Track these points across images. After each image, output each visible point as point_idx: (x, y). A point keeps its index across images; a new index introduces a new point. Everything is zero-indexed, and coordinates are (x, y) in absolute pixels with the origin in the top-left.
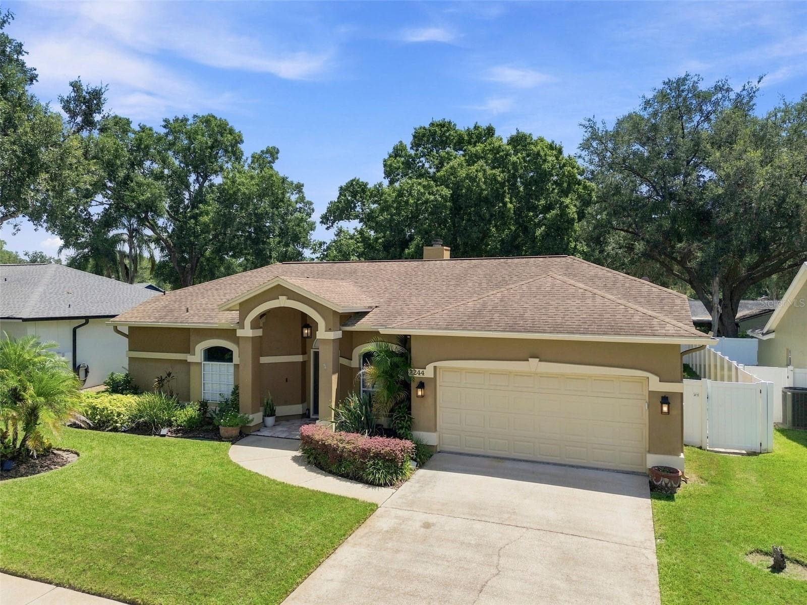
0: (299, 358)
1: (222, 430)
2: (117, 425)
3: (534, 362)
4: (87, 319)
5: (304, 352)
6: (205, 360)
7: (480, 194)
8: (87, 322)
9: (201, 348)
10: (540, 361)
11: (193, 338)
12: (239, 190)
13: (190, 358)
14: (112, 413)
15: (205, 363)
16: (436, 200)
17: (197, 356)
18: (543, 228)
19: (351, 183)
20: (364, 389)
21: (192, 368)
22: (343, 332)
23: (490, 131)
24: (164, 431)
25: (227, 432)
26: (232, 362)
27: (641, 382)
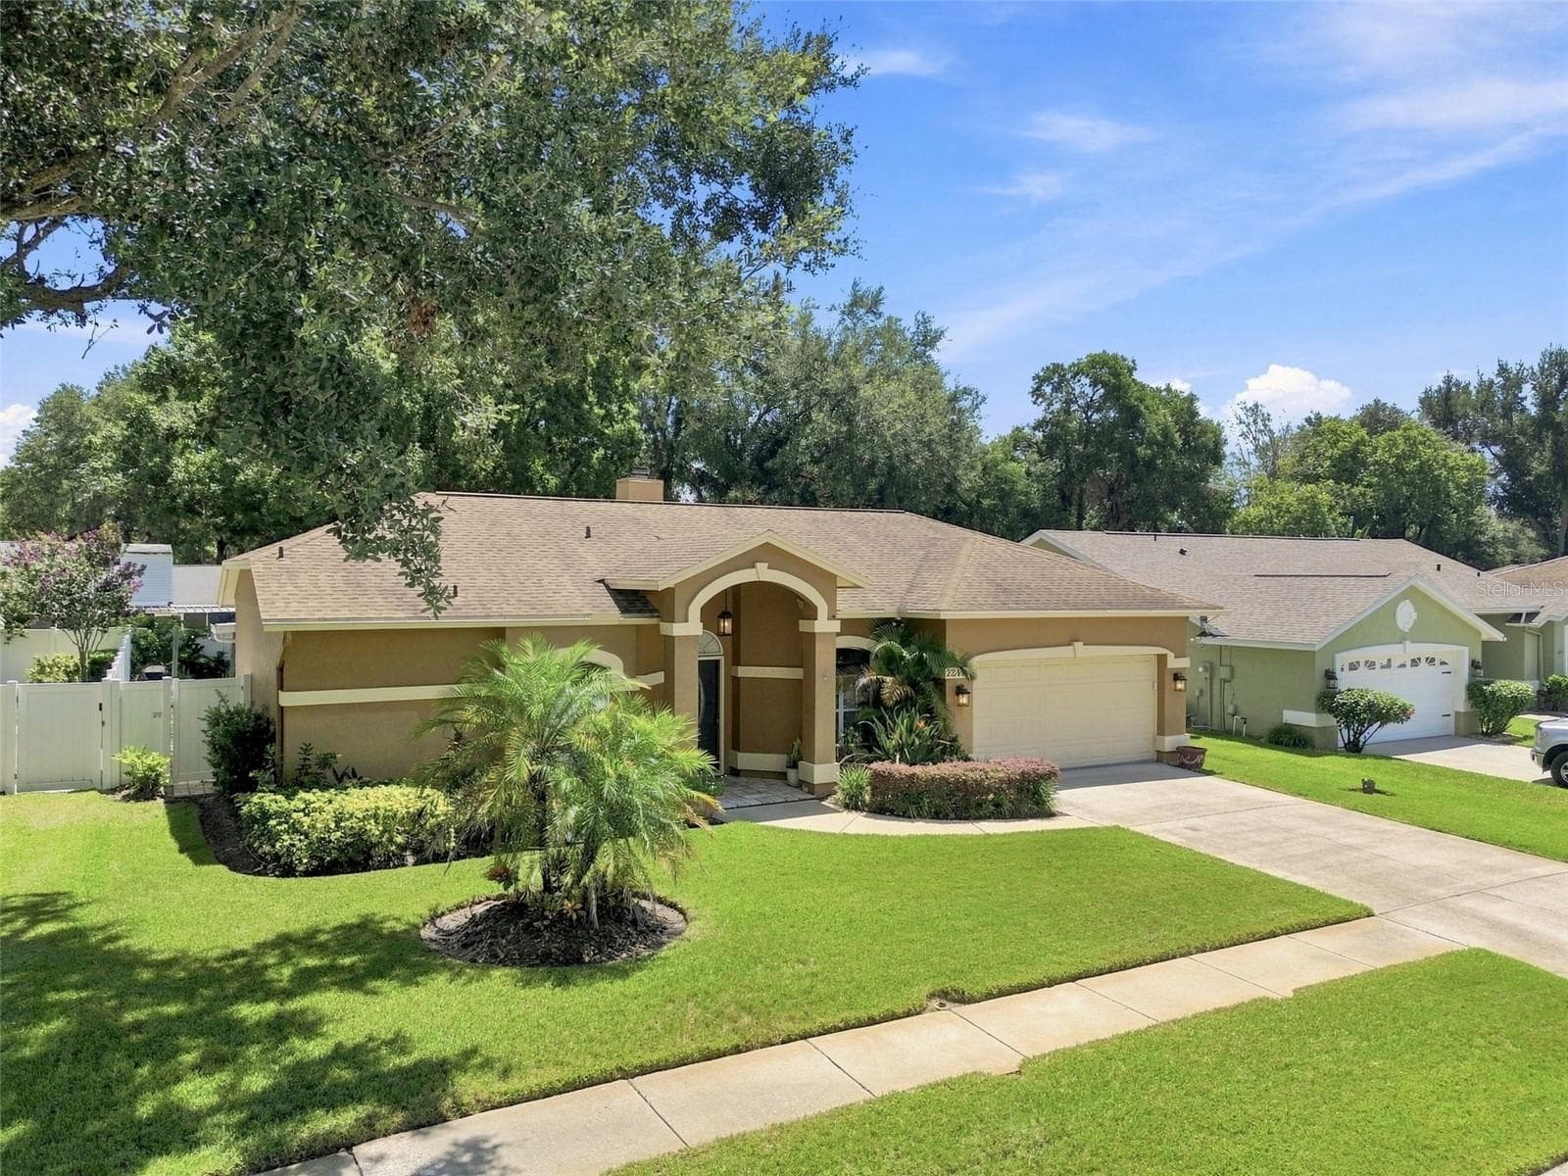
3: (1078, 646)
10: (1083, 644)
27: (1150, 662)
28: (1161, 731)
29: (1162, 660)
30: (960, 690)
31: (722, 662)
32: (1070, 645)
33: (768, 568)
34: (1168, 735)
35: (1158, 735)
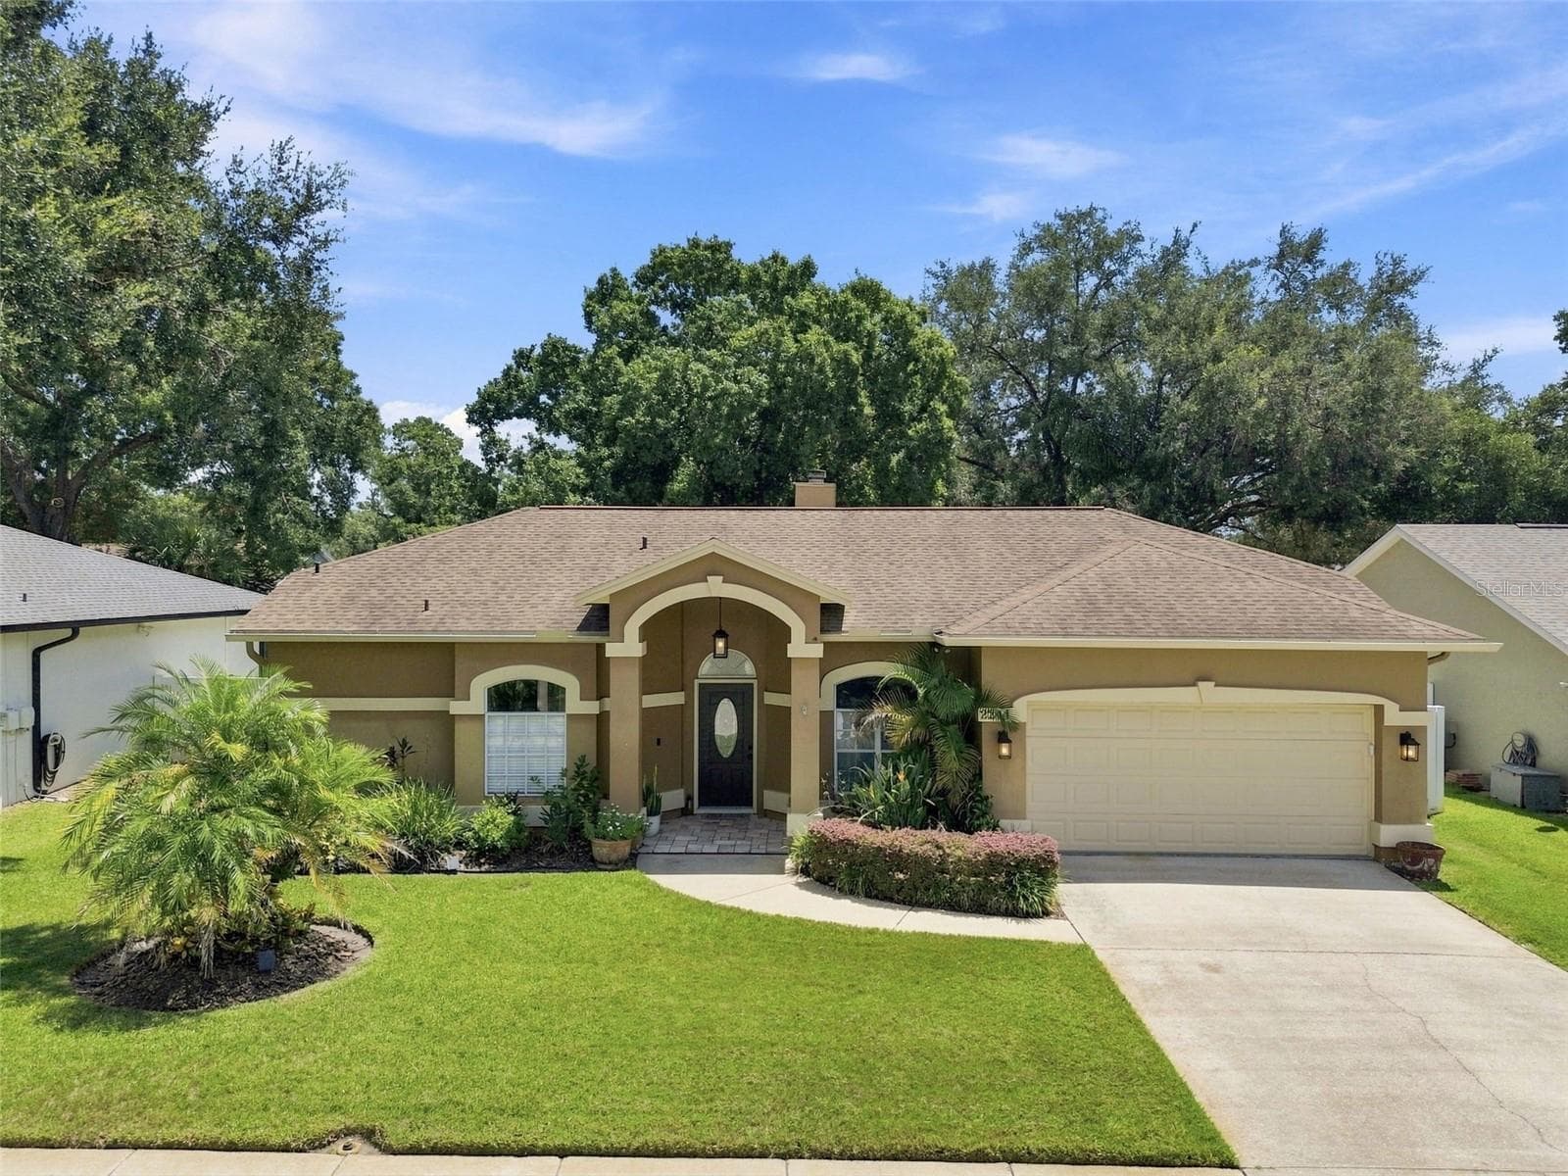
0: (676, 698)
1: (601, 849)
3: (1206, 687)
4: (75, 627)
5: (684, 685)
6: (491, 709)
7: (824, 386)
8: (75, 634)
9: (482, 684)
10: (1216, 685)
11: (463, 666)
13: (456, 707)
15: (491, 714)
16: (742, 393)
17: (475, 701)
18: (901, 454)
20: (841, 751)
21: (460, 727)
22: (827, 645)
23: (808, 269)
24: (452, 861)
25: (615, 850)
26: (564, 711)
27: (1361, 714)
28: (1379, 817)
29: (1379, 710)
30: (1002, 738)
31: (755, 686)
32: (1194, 685)
33: (724, 582)
34: (1390, 822)
35: (1376, 820)
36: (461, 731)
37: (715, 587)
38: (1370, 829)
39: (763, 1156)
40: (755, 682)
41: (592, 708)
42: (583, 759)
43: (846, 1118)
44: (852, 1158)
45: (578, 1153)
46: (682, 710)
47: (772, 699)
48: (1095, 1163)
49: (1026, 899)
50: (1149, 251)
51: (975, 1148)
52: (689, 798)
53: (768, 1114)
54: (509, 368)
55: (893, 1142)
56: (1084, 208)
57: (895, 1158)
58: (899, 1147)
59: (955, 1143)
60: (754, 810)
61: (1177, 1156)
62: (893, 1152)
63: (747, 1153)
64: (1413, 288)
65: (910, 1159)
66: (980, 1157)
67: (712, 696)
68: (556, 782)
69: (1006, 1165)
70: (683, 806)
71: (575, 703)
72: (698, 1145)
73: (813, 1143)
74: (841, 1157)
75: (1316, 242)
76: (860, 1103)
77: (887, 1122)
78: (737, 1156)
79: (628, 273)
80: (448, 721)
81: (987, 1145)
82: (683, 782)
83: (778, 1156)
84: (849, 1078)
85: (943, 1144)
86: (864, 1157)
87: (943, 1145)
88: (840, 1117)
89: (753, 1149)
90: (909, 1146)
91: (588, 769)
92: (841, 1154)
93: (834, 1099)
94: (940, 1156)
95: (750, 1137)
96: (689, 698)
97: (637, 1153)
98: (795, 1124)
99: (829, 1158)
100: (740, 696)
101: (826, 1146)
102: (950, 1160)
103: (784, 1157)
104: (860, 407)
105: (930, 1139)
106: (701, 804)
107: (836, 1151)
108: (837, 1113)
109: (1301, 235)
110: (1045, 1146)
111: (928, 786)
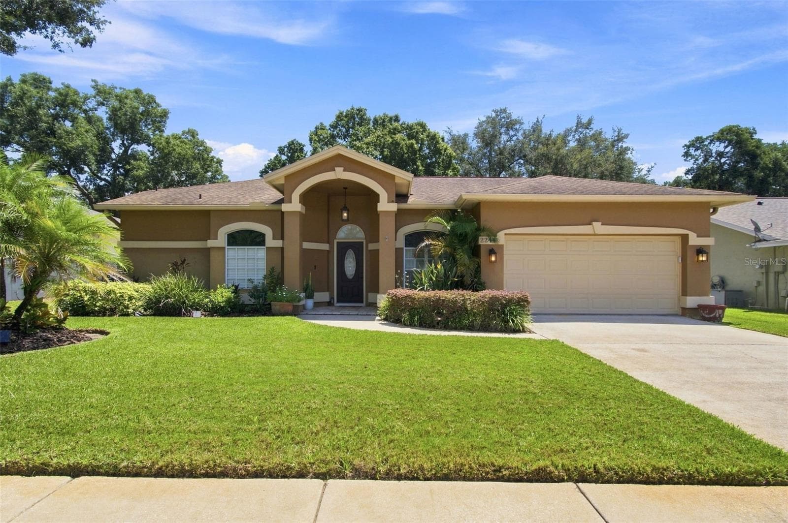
0: (325, 247)
2: (129, 310)
3: (597, 224)
5: (329, 241)
6: (229, 244)
7: (403, 156)
9: (223, 232)
10: (602, 225)
11: (214, 221)
12: (174, 150)
13: (211, 243)
14: (122, 296)
15: (229, 247)
17: (221, 240)
19: (292, 143)
20: (407, 269)
21: (212, 253)
24: (198, 314)
25: (281, 307)
26: (264, 245)
27: (675, 241)
28: (685, 292)
29: (685, 238)
30: (492, 252)
31: (365, 243)
32: (590, 224)
33: (344, 171)
34: (691, 295)
35: (682, 295)
36: (214, 256)
37: (340, 174)
38: (679, 300)
39: (301, 475)
40: (364, 241)
41: (278, 243)
42: (273, 268)
43: (396, 437)
44: (399, 478)
45: (93, 471)
46: (329, 253)
47: (372, 246)
48: (670, 481)
49: (513, 321)
50: (527, 126)
51: (535, 467)
52: (332, 298)
53: (317, 433)
54: (277, 156)
55: (445, 460)
56: (503, 107)
57: (446, 478)
58: (452, 465)
59: (514, 462)
60: (364, 304)
61: (759, 474)
62: (445, 471)
63: (284, 473)
64: (625, 140)
65: (465, 479)
66: (541, 476)
67: (344, 248)
68: (261, 281)
69: (571, 485)
70: (328, 300)
71: (270, 242)
72: (231, 464)
73: (357, 462)
74: (388, 476)
75: (590, 122)
76: (409, 423)
77: (437, 441)
78: (271, 475)
79: (327, 125)
80: (206, 252)
81: (548, 463)
82: (329, 289)
83: (317, 476)
84: (401, 404)
85: (499, 462)
86: (412, 476)
87: (501, 464)
88: (390, 436)
89: (289, 468)
90: (462, 465)
91: (276, 274)
92: (387, 474)
93: (385, 420)
94: (497, 475)
95: (291, 457)
96: (332, 247)
97: (160, 473)
98: (342, 443)
99: (374, 478)
100: (357, 247)
101: (371, 465)
102: (508, 480)
103: (323, 476)
104: (418, 167)
105: (487, 457)
106: (338, 301)
107: (382, 469)
108: (386, 432)
109: (585, 120)
110: (613, 464)
111: (454, 271)
